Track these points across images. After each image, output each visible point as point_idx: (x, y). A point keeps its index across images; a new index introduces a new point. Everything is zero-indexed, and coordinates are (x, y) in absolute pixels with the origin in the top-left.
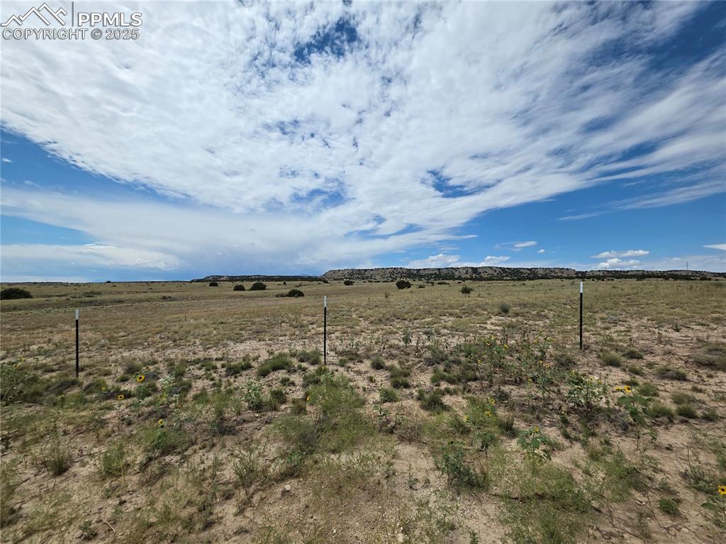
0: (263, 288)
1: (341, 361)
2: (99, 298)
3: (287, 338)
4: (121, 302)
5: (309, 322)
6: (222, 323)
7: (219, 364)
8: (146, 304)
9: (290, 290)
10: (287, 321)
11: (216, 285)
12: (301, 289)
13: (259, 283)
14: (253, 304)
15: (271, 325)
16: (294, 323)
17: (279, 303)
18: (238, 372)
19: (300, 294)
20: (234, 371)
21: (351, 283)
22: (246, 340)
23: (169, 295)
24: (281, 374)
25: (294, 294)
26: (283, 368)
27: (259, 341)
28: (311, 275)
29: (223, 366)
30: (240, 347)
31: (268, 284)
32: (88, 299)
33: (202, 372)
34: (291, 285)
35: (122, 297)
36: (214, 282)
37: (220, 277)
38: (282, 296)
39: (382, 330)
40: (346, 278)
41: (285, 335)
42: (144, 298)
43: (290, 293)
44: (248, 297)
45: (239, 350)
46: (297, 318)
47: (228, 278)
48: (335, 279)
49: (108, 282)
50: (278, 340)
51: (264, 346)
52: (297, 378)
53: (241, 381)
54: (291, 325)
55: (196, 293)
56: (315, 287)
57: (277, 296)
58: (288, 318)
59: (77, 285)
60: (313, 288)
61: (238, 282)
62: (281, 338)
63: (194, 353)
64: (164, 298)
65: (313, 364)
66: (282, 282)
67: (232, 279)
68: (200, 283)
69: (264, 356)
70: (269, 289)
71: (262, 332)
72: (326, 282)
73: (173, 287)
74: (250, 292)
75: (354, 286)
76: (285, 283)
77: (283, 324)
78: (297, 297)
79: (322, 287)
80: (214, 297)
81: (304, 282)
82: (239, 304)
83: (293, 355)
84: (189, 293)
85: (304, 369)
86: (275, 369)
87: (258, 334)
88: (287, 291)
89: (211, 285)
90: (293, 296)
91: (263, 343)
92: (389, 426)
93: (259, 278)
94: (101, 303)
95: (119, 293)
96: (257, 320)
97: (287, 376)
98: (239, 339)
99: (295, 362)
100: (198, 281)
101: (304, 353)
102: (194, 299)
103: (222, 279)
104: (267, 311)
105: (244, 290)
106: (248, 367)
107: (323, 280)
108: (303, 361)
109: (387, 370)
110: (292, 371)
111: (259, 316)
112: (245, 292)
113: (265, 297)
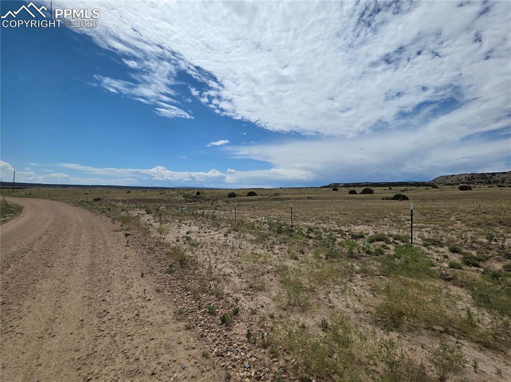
0: (371, 192)
1: (424, 243)
2: (280, 196)
3: (387, 226)
4: (289, 199)
5: (406, 219)
6: (345, 214)
7: (347, 234)
8: (301, 201)
9: (395, 194)
10: (389, 217)
11: (337, 190)
12: (405, 194)
13: (368, 189)
14: (364, 204)
15: (376, 218)
16: (394, 219)
17: (385, 204)
18: (357, 238)
19: (405, 198)
20: (355, 237)
21: (470, 188)
22: (360, 224)
23: (310, 196)
24: (382, 243)
25: (397, 197)
26: (383, 241)
27: (369, 226)
28: (418, 181)
29: (349, 235)
30: (357, 228)
31: (376, 189)
32: (276, 197)
33: (339, 235)
34: (396, 190)
35: (289, 196)
36: (335, 187)
37: (339, 184)
38: (387, 199)
39: (475, 231)
40: (462, 183)
41: (386, 225)
42: (299, 197)
43: (395, 197)
44: (359, 199)
45: (357, 229)
46: (396, 216)
47: (344, 185)
48: (447, 184)
49: (281, 188)
50: (381, 227)
51: (372, 229)
52: (391, 247)
53: (360, 242)
54: (391, 220)
55: (325, 195)
56: (422, 191)
57: (383, 199)
58: (390, 215)
59: (270, 189)
60: (420, 193)
61: (352, 188)
62: (383, 226)
63: (334, 227)
64: (308, 197)
65: (403, 242)
66: (388, 188)
67: (347, 185)
68: (326, 189)
69: (372, 233)
70: (376, 193)
71: (371, 222)
72: (436, 187)
73: (311, 191)
74: (360, 195)
75: (474, 191)
76: (390, 189)
77: (385, 219)
78: (401, 200)
79: (431, 192)
80: (336, 198)
81: (409, 188)
82: (353, 203)
83: (391, 236)
84: (320, 195)
85: (396, 243)
86: (378, 240)
87: (367, 222)
88: (392, 195)
89: (333, 190)
90: (397, 199)
91: (370, 227)
92: (448, 277)
93: (367, 184)
94: (281, 199)
95: (287, 194)
96: (367, 214)
97: (385, 244)
98: (356, 224)
99: (391, 239)
100: (325, 187)
101: (398, 236)
102: (324, 199)
103: (340, 185)
104: (374, 209)
105: (356, 193)
106: (362, 237)
107: (433, 185)
108: (396, 240)
109: (462, 254)
110: (388, 242)
111: (368, 212)
112: (357, 195)
113: (373, 199)
